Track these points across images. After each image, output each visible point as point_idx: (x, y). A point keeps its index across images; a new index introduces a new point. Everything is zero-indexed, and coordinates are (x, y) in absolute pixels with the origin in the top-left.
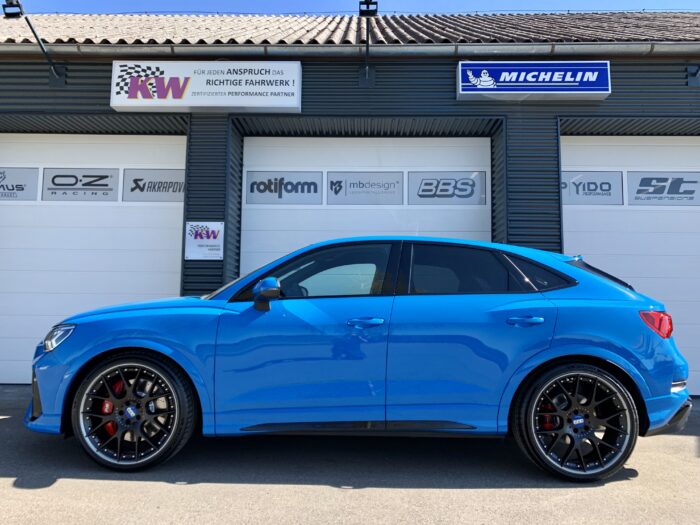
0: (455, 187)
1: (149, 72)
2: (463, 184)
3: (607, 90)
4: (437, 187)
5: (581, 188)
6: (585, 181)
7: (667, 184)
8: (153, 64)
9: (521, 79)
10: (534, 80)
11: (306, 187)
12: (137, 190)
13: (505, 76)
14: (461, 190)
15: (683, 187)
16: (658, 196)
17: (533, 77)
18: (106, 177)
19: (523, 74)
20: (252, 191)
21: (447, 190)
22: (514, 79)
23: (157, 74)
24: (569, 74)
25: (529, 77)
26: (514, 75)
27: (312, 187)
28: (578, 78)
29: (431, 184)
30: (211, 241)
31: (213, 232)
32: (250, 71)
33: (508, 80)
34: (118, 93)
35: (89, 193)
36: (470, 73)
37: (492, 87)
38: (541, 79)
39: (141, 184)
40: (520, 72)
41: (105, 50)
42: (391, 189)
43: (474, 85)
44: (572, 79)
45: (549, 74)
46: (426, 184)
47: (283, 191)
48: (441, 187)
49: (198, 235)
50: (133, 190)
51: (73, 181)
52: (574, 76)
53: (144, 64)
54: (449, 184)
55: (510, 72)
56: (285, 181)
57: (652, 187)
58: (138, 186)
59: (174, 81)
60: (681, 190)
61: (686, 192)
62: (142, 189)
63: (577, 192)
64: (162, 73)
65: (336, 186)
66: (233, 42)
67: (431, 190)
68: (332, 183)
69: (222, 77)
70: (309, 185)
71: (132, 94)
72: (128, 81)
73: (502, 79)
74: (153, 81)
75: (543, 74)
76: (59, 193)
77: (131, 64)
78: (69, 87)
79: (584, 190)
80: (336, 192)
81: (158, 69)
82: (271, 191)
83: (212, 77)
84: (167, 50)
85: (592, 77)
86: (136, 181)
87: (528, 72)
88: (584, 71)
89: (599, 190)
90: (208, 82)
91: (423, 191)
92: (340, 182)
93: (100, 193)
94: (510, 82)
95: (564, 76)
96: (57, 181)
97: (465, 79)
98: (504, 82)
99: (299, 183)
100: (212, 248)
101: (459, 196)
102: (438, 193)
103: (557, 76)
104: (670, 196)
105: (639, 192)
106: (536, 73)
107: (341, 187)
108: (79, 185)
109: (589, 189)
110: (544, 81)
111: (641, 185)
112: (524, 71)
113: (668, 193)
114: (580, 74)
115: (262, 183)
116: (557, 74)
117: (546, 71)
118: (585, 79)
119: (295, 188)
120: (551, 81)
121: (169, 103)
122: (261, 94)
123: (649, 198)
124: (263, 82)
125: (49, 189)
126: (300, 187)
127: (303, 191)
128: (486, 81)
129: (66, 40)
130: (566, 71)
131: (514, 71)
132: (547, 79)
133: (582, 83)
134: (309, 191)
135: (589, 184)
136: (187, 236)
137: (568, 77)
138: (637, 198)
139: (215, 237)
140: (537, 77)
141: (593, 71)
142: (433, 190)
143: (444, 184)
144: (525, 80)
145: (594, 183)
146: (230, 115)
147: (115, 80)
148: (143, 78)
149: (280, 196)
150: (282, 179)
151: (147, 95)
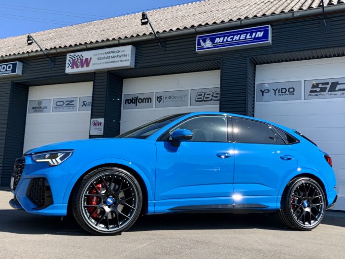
0: (213, 96)
1: (78, 57)
2: (217, 94)
3: (268, 40)
4: (204, 96)
5: (277, 92)
6: (280, 88)
7: (328, 87)
8: (80, 53)
9: (225, 40)
10: (231, 40)
11: (147, 100)
12: (84, 106)
13: (217, 40)
14: (215, 97)
15: (338, 87)
16: (322, 93)
17: (231, 39)
18: (73, 101)
19: (226, 38)
20: (126, 103)
21: (209, 98)
22: (221, 41)
23: (81, 57)
24: (249, 34)
25: (229, 39)
26: (222, 39)
27: (149, 100)
28: (253, 36)
29: (201, 95)
30: (99, 127)
31: (100, 123)
32: (113, 52)
33: (218, 42)
34: (68, 67)
35: (67, 108)
36: (201, 41)
37: (211, 46)
38: (234, 39)
39: (85, 103)
40: (224, 37)
41: (65, 50)
42: (183, 99)
43: (203, 47)
44: (250, 37)
45: (239, 36)
46: (199, 95)
47: (138, 103)
48: (206, 96)
49: (95, 124)
50: (82, 106)
51: (62, 103)
52: (251, 35)
53: (77, 54)
54: (210, 94)
55: (220, 37)
56: (139, 98)
57: (319, 88)
58: (84, 104)
59: (87, 59)
60: (337, 89)
61: (340, 90)
62: (86, 106)
63: (275, 94)
64: (83, 57)
65: (159, 99)
66: (108, 40)
67: (201, 98)
68: (158, 98)
69: (103, 56)
70: (148, 99)
71: (72, 67)
72: (72, 62)
73: (216, 42)
74: (79, 61)
75: (236, 36)
76: (58, 108)
77: (73, 54)
78: (55, 66)
79: (279, 92)
80: (159, 102)
81: (81, 55)
82: (133, 103)
83: (99, 56)
84: (84, 47)
85: (260, 34)
86: (84, 102)
87: (228, 36)
88: (256, 32)
89: (287, 92)
90: (98, 59)
91: (198, 98)
92: (161, 97)
93: (71, 108)
94: (220, 42)
95: (246, 36)
96: (58, 104)
97: (199, 44)
98: (217, 43)
99: (144, 99)
100: (100, 130)
101: (214, 100)
102: (205, 99)
103: (243, 37)
104: (330, 93)
105: (311, 92)
106: (232, 37)
107: (161, 99)
108: (64, 105)
109: (282, 92)
110: (236, 40)
111: (312, 88)
112: (226, 36)
113: (329, 91)
114: (254, 34)
115: (130, 100)
116: (242, 35)
117: (237, 35)
118: (257, 36)
119: (142, 101)
120: (239, 40)
121: (85, 69)
122: (116, 62)
123: (317, 95)
124: (117, 56)
125: (55, 107)
126: (144, 100)
127: (145, 102)
128: (208, 44)
129: (53, 48)
130: (247, 33)
131: (222, 37)
132: (238, 39)
133: (255, 38)
134: (148, 102)
135: (282, 89)
136: (91, 125)
137: (248, 37)
138: (309, 95)
139: (101, 125)
140: (232, 38)
141: (261, 31)
142: (202, 98)
143: (207, 95)
144: (227, 41)
145: (285, 89)
146: (108, 72)
147: (67, 62)
148: (76, 60)
149: (136, 105)
150: (137, 97)
151: (77, 67)
